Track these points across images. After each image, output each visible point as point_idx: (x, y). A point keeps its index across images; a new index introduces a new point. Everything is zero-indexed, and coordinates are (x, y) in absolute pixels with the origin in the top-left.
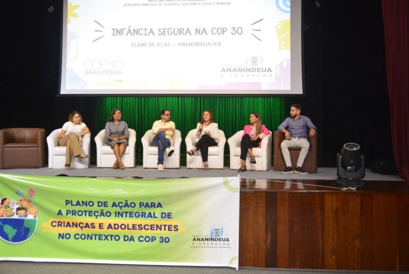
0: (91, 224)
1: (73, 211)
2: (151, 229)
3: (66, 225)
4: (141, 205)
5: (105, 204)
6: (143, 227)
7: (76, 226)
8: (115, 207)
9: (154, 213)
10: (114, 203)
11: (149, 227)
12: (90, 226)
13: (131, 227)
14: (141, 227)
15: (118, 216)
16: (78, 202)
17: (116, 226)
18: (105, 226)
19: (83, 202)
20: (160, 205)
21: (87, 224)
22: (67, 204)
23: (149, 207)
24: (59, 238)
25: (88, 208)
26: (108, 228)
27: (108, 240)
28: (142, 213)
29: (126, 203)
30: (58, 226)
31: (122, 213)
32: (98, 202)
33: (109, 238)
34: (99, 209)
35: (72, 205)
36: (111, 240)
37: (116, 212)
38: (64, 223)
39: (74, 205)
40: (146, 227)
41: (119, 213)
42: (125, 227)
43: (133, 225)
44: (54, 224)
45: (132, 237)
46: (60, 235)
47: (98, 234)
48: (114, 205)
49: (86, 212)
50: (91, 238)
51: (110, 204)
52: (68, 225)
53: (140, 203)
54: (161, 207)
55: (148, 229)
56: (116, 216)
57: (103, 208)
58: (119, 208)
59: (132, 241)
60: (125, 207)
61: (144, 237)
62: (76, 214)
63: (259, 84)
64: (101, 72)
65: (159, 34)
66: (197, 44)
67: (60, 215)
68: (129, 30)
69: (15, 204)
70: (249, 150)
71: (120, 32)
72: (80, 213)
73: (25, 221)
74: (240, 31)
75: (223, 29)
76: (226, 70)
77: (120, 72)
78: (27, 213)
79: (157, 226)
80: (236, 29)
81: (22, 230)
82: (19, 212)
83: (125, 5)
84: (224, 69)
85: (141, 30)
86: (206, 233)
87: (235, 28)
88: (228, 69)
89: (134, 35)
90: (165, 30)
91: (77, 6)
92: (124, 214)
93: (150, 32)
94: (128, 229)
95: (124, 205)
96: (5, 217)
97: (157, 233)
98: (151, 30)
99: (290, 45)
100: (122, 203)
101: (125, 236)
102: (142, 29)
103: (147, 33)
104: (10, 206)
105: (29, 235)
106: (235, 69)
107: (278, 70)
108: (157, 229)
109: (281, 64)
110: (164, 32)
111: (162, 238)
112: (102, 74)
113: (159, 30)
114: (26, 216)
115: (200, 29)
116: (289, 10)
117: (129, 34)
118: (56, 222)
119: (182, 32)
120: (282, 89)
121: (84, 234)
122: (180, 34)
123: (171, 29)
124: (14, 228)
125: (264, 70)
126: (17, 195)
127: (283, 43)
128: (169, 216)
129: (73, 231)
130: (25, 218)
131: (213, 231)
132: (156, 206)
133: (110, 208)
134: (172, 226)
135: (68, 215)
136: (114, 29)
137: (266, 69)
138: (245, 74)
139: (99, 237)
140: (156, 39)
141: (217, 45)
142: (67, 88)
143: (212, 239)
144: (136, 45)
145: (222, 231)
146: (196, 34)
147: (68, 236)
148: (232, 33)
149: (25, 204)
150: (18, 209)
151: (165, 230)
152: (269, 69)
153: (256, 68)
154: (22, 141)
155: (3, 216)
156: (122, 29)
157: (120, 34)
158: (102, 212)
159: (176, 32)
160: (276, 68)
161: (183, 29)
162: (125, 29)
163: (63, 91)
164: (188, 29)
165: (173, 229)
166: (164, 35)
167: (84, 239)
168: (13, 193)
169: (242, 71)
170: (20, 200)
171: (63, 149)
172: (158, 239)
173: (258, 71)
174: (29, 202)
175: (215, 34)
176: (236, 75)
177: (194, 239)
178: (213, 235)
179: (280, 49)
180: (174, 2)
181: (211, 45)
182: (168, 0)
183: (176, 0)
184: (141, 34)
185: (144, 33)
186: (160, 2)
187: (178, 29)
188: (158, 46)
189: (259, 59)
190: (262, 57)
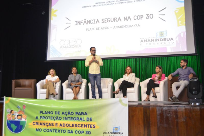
0: (52, 124)
1: (43, 117)
2: (82, 127)
3: (40, 124)
4: (76, 113)
5: (58, 113)
6: (77, 125)
7: (45, 125)
8: (63, 115)
9: (83, 118)
10: (63, 112)
11: (81, 126)
12: (51, 125)
13: (71, 125)
14: (76, 126)
15: (65, 120)
16: (46, 112)
17: (64, 125)
18: (59, 125)
19: (48, 112)
20: (86, 114)
21: (50, 124)
22: (40, 113)
23: (81, 115)
24: (36, 131)
25: (50, 115)
26: (60, 126)
27: (60, 132)
28: (77, 118)
29: (69, 112)
30: (36, 125)
31: (67, 118)
32: (55, 112)
33: (60, 131)
34: (55, 116)
35: (43, 113)
36: (62, 132)
37: (64, 117)
38: (39, 123)
39: (44, 114)
40: (79, 126)
41: (65, 118)
42: (68, 125)
43: (72, 124)
44: (34, 124)
45: (72, 131)
46: (37, 129)
47: (55, 129)
48: (63, 113)
49: (49, 117)
50: (52, 131)
51: (61, 113)
52: (41, 124)
53: (76, 112)
54: (87, 114)
55: (80, 127)
56: (64, 120)
57: (57, 115)
58: (65, 115)
59: (72, 133)
60: (68, 114)
61: (78, 131)
62: (45, 118)
63: (165, 48)
64: (69, 47)
65: (102, 22)
66: (125, 26)
67: (37, 119)
68: (85, 21)
69: (17, 113)
70: (153, 89)
71: (79, 23)
72: (47, 118)
73: (21, 122)
74: (151, 16)
75: (141, 16)
76: (143, 41)
77: (80, 46)
78: (22, 118)
79: (85, 125)
80: (149, 16)
81: (19, 126)
82: (18, 117)
83: (83, 7)
84: (142, 40)
85: (92, 21)
86: (110, 129)
87: (148, 15)
88: (145, 40)
89: (88, 24)
90: (106, 20)
91: (57, 10)
92: (68, 119)
93: (97, 22)
94: (70, 126)
95: (68, 113)
96: (12, 120)
97: (85, 129)
98: (98, 20)
99: (185, 23)
100: (67, 112)
101: (68, 131)
102: (92, 20)
103: (95, 22)
104: (14, 114)
105: (22, 129)
106: (149, 40)
107: (177, 39)
108: (84, 127)
109: (179, 35)
110: (105, 21)
111: (87, 132)
112: (70, 47)
113: (102, 20)
114: (21, 119)
115: (126, 17)
117: (85, 24)
118: (35, 123)
119: (116, 20)
120: (181, 51)
121: (48, 129)
122: (115, 21)
123: (109, 19)
124: (15, 125)
125: (168, 39)
126: (17, 109)
127: (180, 22)
128: (91, 119)
129: (43, 127)
130: (21, 120)
131: (114, 128)
132: (84, 114)
133: (61, 115)
134: (92, 125)
135: (41, 119)
136: (76, 22)
137: (169, 38)
138: (156, 42)
139: (56, 131)
140: (101, 25)
141: (137, 26)
142: (50, 57)
143: (114, 133)
144: (89, 30)
145: (119, 128)
146: (124, 20)
147: (40, 130)
148: (147, 18)
149: (21, 113)
150: (18, 116)
151: (89, 127)
152: (172, 38)
153: (163, 38)
154: (24, 86)
155: (11, 119)
156: (81, 21)
157: (80, 24)
158: (57, 118)
159: (112, 20)
160: (176, 38)
161: (116, 18)
162: (82, 21)
163: (48, 59)
164: (119, 18)
165: (93, 126)
166: (105, 22)
167: (48, 131)
168: (16, 108)
169: (153, 41)
170: (19, 111)
171: (45, 91)
172: (85, 132)
173: (164, 41)
174: (23, 112)
175: (136, 19)
176: (150, 44)
177: (104, 133)
178: (114, 130)
179: (179, 25)
180: (111, 3)
181: (134, 26)
182: (107, 2)
183: (112, 1)
184: (91, 23)
185: (94, 22)
186: (103, 4)
187: (113, 18)
188: (102, 29)
189: (165, 33)
190: (166, 31)
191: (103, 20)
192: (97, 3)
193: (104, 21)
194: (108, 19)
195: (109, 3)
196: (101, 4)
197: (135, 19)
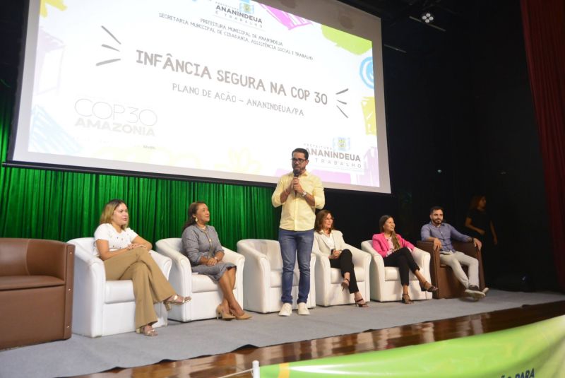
63: (348, 176)
64: (112, 126)
65: (218, 78)
66: (273, 106)
68: (169, 60)
71: (152, 59)
74: (324, 99)
75: (305, 91)
77: (151, 132)
80: (320, 96)
83: (162, 16)
85: (189, 65)
87: (318, 94)
88: (312, 150)
89: (177, 71)
90: (228, 75)
93: (204, 73)
98: (206, 68)
99: (376, 129)
102: (191, 64)
103: (200, 72)
106: (320, 151)
107: (366, 160)
109: (369, 153)
110: (226, 77)
112: (115, 129)
113: (219, 72)
115: (276, 84)
116: (373, 84)
117: (169, 68)
119: (253, 83)
120: (372, 185)
122: (250, 87)
123: (237, 75)
125: (352, 158)
127: (369, 125)
136: (140, 52)
137: (354, 156)
138: (333, 159)
140: (214, 85)
141: (298, 113)
142: (31, 149)
144: (181, 89)
146: (272, 92)
148: (316, 100)
152: (358, 156)
153: (344, 153)
156: (156, 55)
157: (151, 64)
159: (244, 82)
160: (365, 157)
161: (254, 81)
162: (161, 56)
164: (261, 81)
166: (226, 81)
169: (329, 156)
173: (346, 159)
175: (296, 96)
176: (323, 161)
179: (367, 133)
180: (241, 35)
181: (291, 111)
182: (231, 29)
183: (243, 33)
184: (189, 71)
185: (194, 72)
186: (220, 29)
187: (246, 77)
188: (217, 98)
189: (347, 142)
190: (349, 139)
191: (221, 73)
192: (204, 21)
193: (224, 77)
194: (235, 77)
195: (238, 35)
196: (216, 28)
197: (294, 95)
